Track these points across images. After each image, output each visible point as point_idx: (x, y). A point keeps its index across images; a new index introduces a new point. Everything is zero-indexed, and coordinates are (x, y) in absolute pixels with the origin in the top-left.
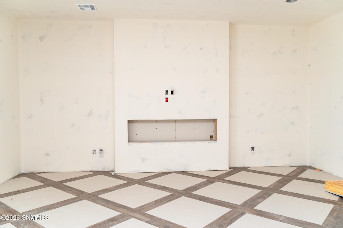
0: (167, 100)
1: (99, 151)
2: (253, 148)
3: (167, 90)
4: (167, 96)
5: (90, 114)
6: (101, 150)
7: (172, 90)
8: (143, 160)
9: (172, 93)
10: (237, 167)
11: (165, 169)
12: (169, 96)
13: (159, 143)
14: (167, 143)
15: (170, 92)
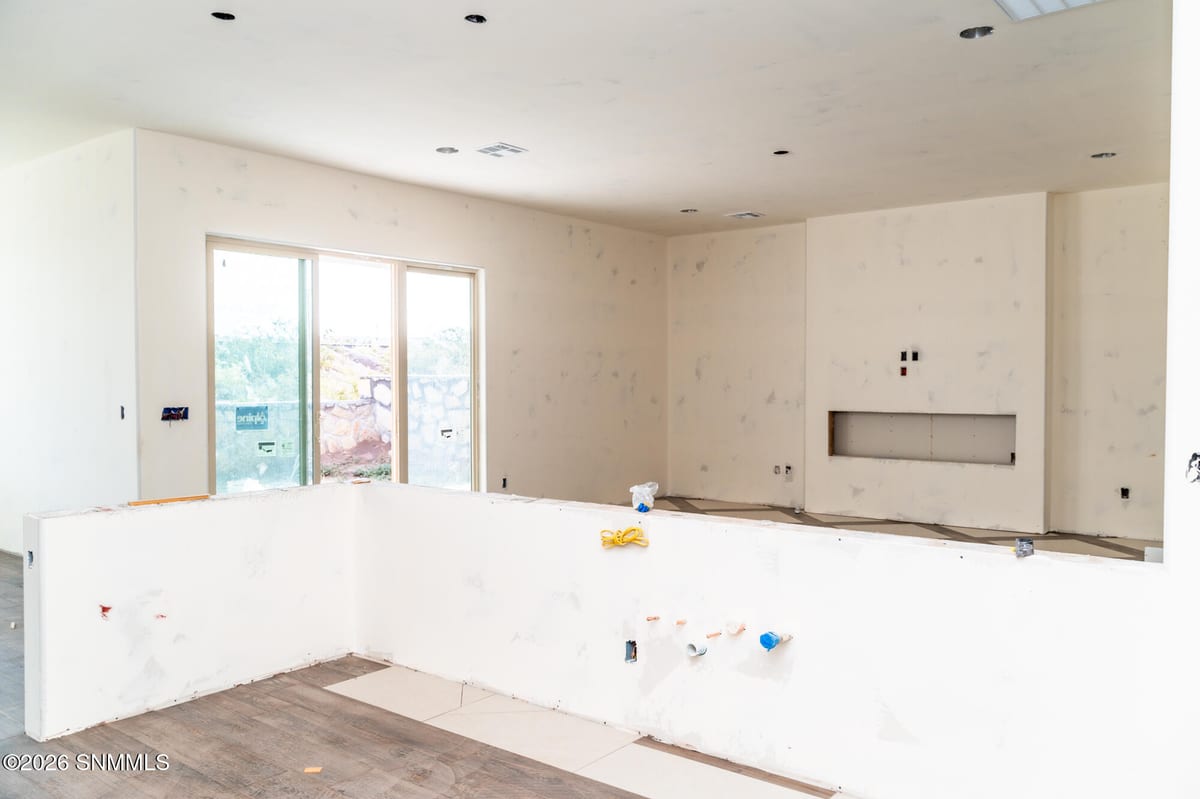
0: (904, 371)
1: (785, 469)
2: (1125, 493)
3: (904, 350)
4: (904, 364)
5: (771, 399)
6: (789, 468)
7: (915, 350)
8: (856, 492)
9: (915, 357)
10: (1080, 533)
11: (899, 514)
12: (909, 363)
13: (888, 461)
14: (903, 463)
15: (909, 356)
